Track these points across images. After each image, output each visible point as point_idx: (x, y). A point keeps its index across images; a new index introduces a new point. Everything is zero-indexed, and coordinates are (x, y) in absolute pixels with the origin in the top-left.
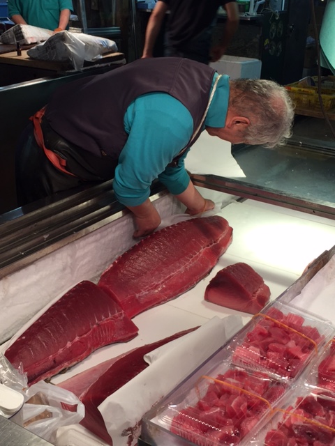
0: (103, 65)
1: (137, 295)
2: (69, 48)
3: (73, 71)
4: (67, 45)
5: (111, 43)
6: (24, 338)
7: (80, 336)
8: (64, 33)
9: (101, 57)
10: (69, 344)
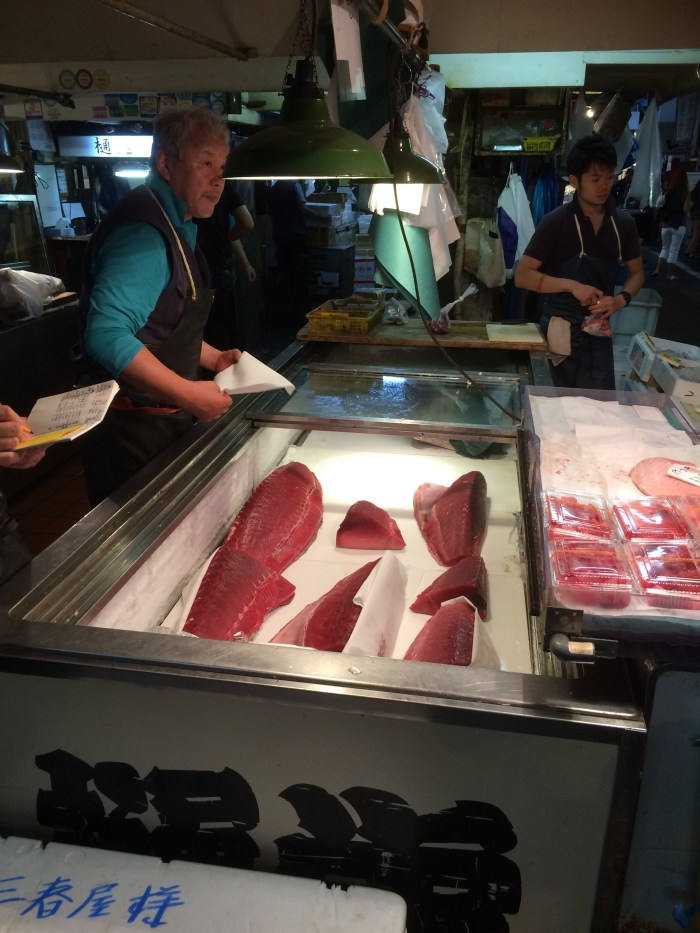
0: (56, 309)
1: (273, 555)
2: (19, 289)
3: (26, 319)
4: (15, 286)
5: (58, 281)
6: (192, 619)
7: (241, 612)
8: (6, 271)
9: (54, 299)
10: (241, 616)
